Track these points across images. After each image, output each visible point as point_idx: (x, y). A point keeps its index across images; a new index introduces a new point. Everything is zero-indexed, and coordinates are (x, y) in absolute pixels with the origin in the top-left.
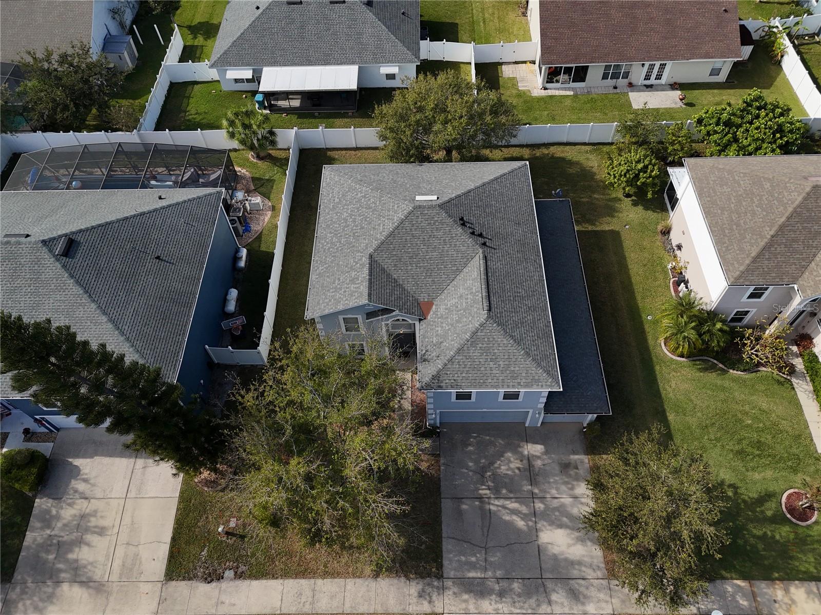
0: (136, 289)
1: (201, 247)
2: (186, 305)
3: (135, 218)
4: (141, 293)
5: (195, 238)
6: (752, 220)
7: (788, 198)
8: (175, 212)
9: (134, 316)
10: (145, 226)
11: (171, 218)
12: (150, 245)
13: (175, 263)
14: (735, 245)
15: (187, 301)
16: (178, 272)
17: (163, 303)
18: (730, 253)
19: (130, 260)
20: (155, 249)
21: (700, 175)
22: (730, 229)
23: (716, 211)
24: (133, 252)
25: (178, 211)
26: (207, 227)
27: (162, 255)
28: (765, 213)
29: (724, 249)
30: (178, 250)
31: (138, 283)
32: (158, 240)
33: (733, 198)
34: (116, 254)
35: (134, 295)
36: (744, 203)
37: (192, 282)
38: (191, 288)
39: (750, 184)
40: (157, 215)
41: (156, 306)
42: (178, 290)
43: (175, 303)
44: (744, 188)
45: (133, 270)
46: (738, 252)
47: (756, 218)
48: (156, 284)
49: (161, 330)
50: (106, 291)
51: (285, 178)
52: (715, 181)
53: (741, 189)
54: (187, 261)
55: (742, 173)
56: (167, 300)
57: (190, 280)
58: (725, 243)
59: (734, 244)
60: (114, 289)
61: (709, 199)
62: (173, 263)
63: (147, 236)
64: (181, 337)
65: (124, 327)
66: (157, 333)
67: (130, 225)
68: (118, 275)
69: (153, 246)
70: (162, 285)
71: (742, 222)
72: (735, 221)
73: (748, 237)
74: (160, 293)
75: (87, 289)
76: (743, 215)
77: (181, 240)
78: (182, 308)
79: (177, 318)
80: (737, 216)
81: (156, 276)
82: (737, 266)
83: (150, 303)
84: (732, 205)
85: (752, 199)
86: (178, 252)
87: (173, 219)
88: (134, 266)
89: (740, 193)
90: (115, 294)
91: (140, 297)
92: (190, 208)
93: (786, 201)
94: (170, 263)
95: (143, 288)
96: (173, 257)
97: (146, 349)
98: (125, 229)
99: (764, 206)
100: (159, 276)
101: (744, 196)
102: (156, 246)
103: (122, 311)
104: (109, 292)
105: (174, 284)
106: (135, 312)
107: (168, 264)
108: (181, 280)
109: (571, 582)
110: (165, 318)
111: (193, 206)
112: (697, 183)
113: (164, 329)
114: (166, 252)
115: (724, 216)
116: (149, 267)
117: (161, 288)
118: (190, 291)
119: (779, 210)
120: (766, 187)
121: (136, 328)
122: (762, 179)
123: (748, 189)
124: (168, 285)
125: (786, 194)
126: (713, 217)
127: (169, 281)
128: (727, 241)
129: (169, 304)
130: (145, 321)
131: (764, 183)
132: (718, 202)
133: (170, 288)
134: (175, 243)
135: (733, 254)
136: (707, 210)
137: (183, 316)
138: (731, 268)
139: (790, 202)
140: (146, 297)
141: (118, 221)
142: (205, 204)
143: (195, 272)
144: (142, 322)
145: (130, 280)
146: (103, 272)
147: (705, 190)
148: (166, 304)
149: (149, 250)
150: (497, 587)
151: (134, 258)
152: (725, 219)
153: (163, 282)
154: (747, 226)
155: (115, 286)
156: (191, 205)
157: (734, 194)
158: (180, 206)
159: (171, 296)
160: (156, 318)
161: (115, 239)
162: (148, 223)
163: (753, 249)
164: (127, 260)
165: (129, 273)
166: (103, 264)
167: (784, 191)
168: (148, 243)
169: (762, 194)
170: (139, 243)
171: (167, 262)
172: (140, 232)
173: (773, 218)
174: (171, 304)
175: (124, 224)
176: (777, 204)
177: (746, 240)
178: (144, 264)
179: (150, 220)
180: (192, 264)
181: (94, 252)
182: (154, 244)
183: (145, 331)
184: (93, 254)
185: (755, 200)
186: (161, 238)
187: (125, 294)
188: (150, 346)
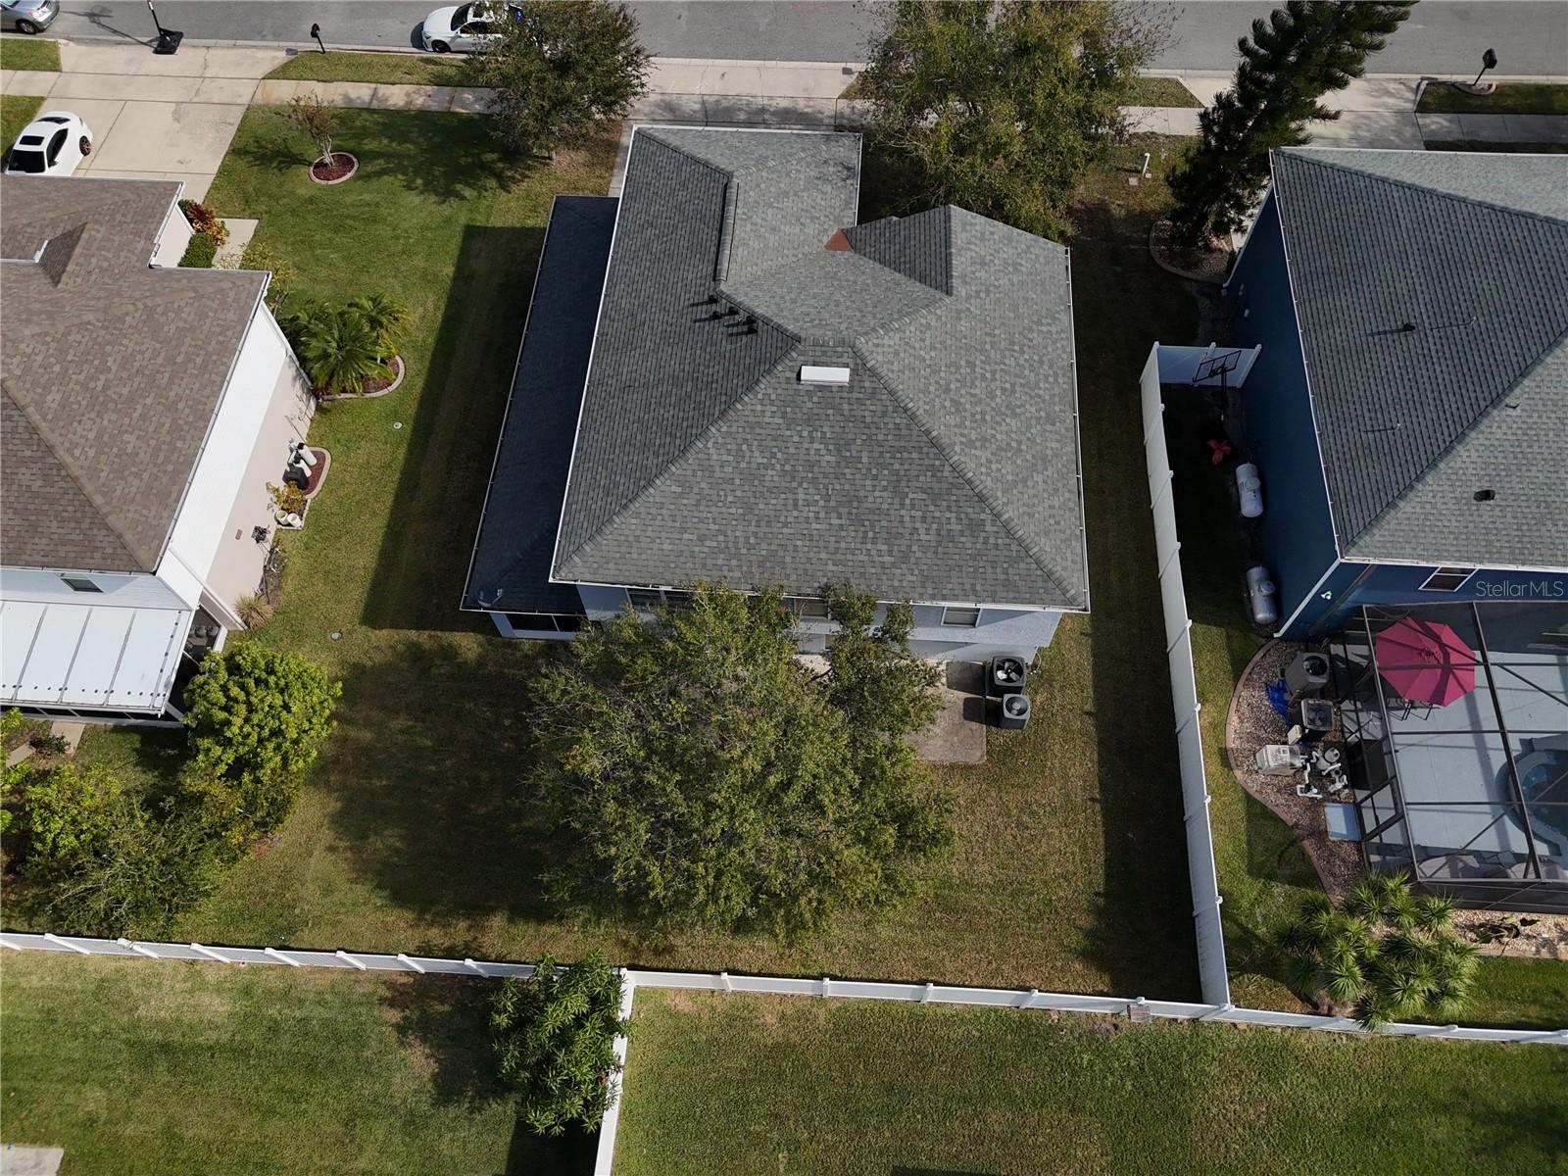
0: (1417, 258)
1: (1330, 395)
2: (1309, 278)
3: (1506, 385)
4: (1404, 256)
5: (1352, 407)
6: (139, 352)
7: (44, 348)
8: (1427, 441)
9: (1394, 217)
10: (1475, 379)
11: (1430, 424)
12: (1439, 347)
13: (1370, 338)
14: (206, 327)
15: (1310, 285)
16: (1355, 325)
17: (1354, 260)
18: (226, 320)
19: (1461, 298)
20: (1425, 344)
21: (154, 508)
22: (190, 360)
23: (187, 411)
24: (1465, 316)
25: (1422, 449)
26: (1339, 442)
27: (1403, 341)
28: (108, 348)
29: (229, 333)
30: (1376, 367)
31: (1420, 269)
32: (1429, 365)
33: (136, 415)
34: (1495, 295)
35: (1415, 247)
36: (125, 391)
37: (1316, 321)
38: (1314, 309)
39: (80, 422)
40: (1464, 416)
41: (1364, 248)
42: (1336, 294)
43: (1331, 270)
44: (98, 420)
45: (1444, 285)
46: (211, 314)
47: (130, 350)
48: (1384, 284)
49: (1334, 221)
50: (1470, 229)
51: (1220, 879)
52: (136, 475)
53: (105, 422)
54: (1348, 354)
55: (72, 455)
56: (1349, 268)
57: (1323, 323)
58: (218, 342)
59: (205, 332)
60: (1459, 239)
61: (179, 444)
62: (1372, 335)
63: (1456, 361)
64: (1294, 225)
65: (1401, 194)
66: (1337, 211)
67: (1507, 363)
68: (1465, 264)
69: (1432, 348)
70: (1372, 288)
71: (159, 360)
72: (169, 369)
73: (173, 327)
74: (1369, 273)
75: (1506, 215)
76: (147, 372)
77: (1380, 388)
78: (1313, 269)
79: (1315, 250)
80: (159, 376)
81: (1393, 297)
82: (231, 294)
83: (1377, 249)
84: (148, 401)
85: (106, 388)
86: (1375, 362)
87: (1423, 423)
88: (1446, 293)
89: (114, 417)
90: (1450, 233)
91: (1402, 249)
92: (1398, 469)
93: (53, 345)
94: (1379, 333)
95: (1405, 265)
96: (1378, 348)
97: (1344, 184)
98: (1512, 352)
99: (96, 362)
100: (1388, 300)
101: (111, 406)
102: (1426, 351)
103: (1419, 214)
104: (1463, 229)
105: (1350, 300)
106: (1396, 223)
107: (1381, 329)
108: (1340, 315)
109: (671, 118)
110: (1338, 240)
111: (1393, 478)
112: (174, 496)
113: (1328, 223)
114: (1399, 350)
115: (180, 391)
116: (1415, 307)
117: (1371, 282)
118: (1313, 303)
119: (79, 338)
120: (58, 397)
121: (1378, 203)
122: (50, 417)
123: (93, 415)
124: (1360, 294)
125: (39, 358)
126: (200, 402)
127: (1362, 300)
128: (214, 342)
129: (1343, 264)
130: (1370, 219)
131: (54, 406)
132: (167, 426)
133: (1353, 290)
134: (1391, 376)
135: (222, 316)
136: (201, 424)
137: (1305, 257)
138: (244, 295)
139: (48, 339)
140: (1390, 254)
141: (1538, 360)
142: (1369, 493)
143: (1320, 340)
144: (1375, 214)
145: (1439, 267)
146: (1498, 255)
147: (170, 468)
148: (1348, 261)
149: (1436, 334)
150: (766, 117)
151: (1456, 308)
152: (184, 386)
153: (1374, 295)
154: (158, 346)
155: (1460, 244)
156: (1400, 476)
157: (127, 421)
158: (1425, 464)
159: (1345, 277)
160: (1353, 231)
161: (1517, 322)
162: (1471, 389)
163: (182, 304)
164: (1467, 296)
165: (1448, 277)
166: (1509, 268)
167: (36, 364)
168: (1446, 348)
169: (77, 388)
170: (1465, 340)
171: (1385, 332)
172: (1478, 361)
173: (103, 332)
174: (1337, 265)
175: (1521, 359)
176: (72, 352)
177: (181, 324)
178: (1429, 307)
179: (1473, 395)
180: (1335, 354)
181: (1540, 278)
182: (1433, 353)
183: (1361, 205)
184: (1539, 274)
185: (100, 384)
186: (1424, 371)
187: (1433, 242)
188: (1339, 190)
